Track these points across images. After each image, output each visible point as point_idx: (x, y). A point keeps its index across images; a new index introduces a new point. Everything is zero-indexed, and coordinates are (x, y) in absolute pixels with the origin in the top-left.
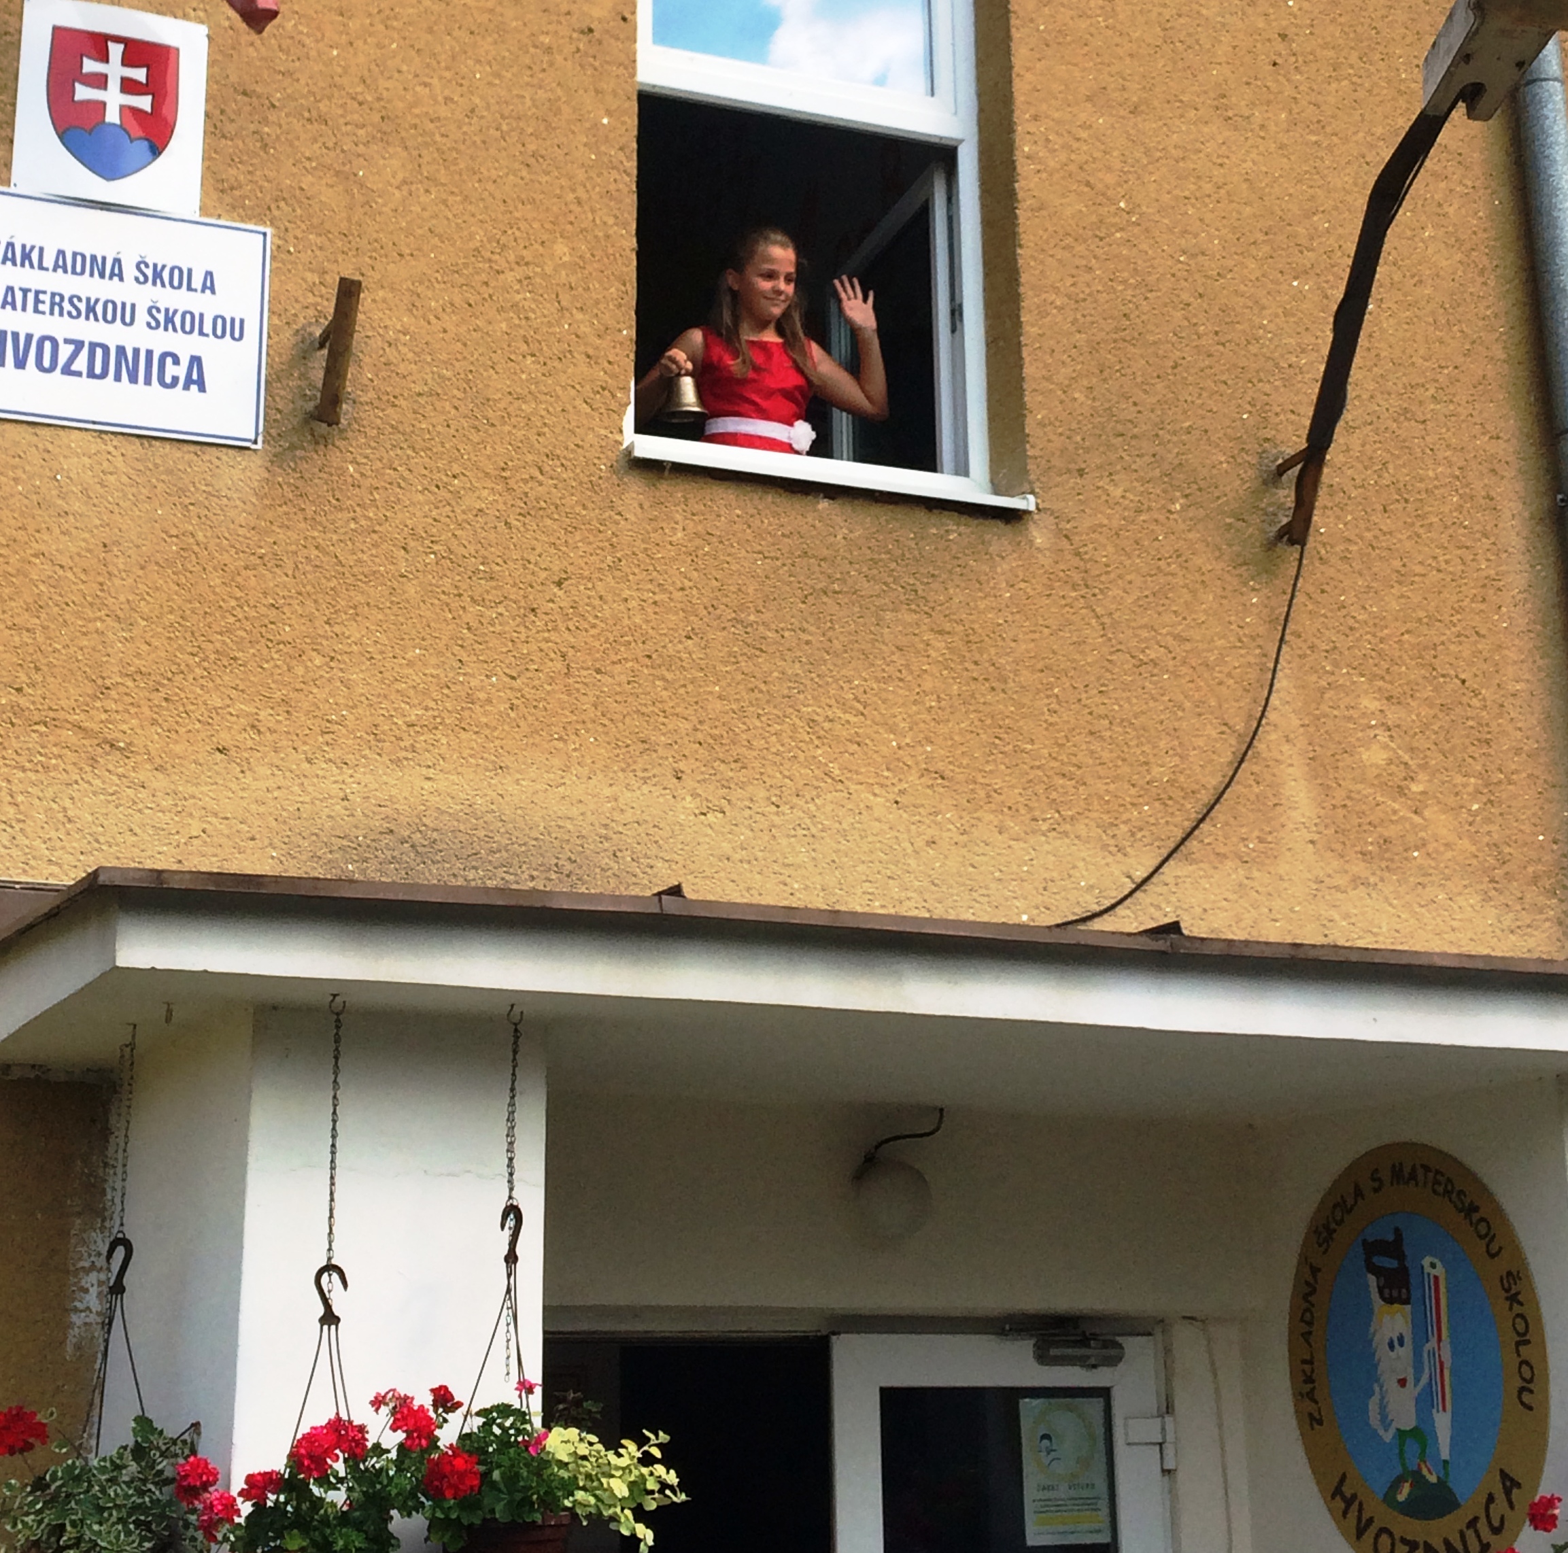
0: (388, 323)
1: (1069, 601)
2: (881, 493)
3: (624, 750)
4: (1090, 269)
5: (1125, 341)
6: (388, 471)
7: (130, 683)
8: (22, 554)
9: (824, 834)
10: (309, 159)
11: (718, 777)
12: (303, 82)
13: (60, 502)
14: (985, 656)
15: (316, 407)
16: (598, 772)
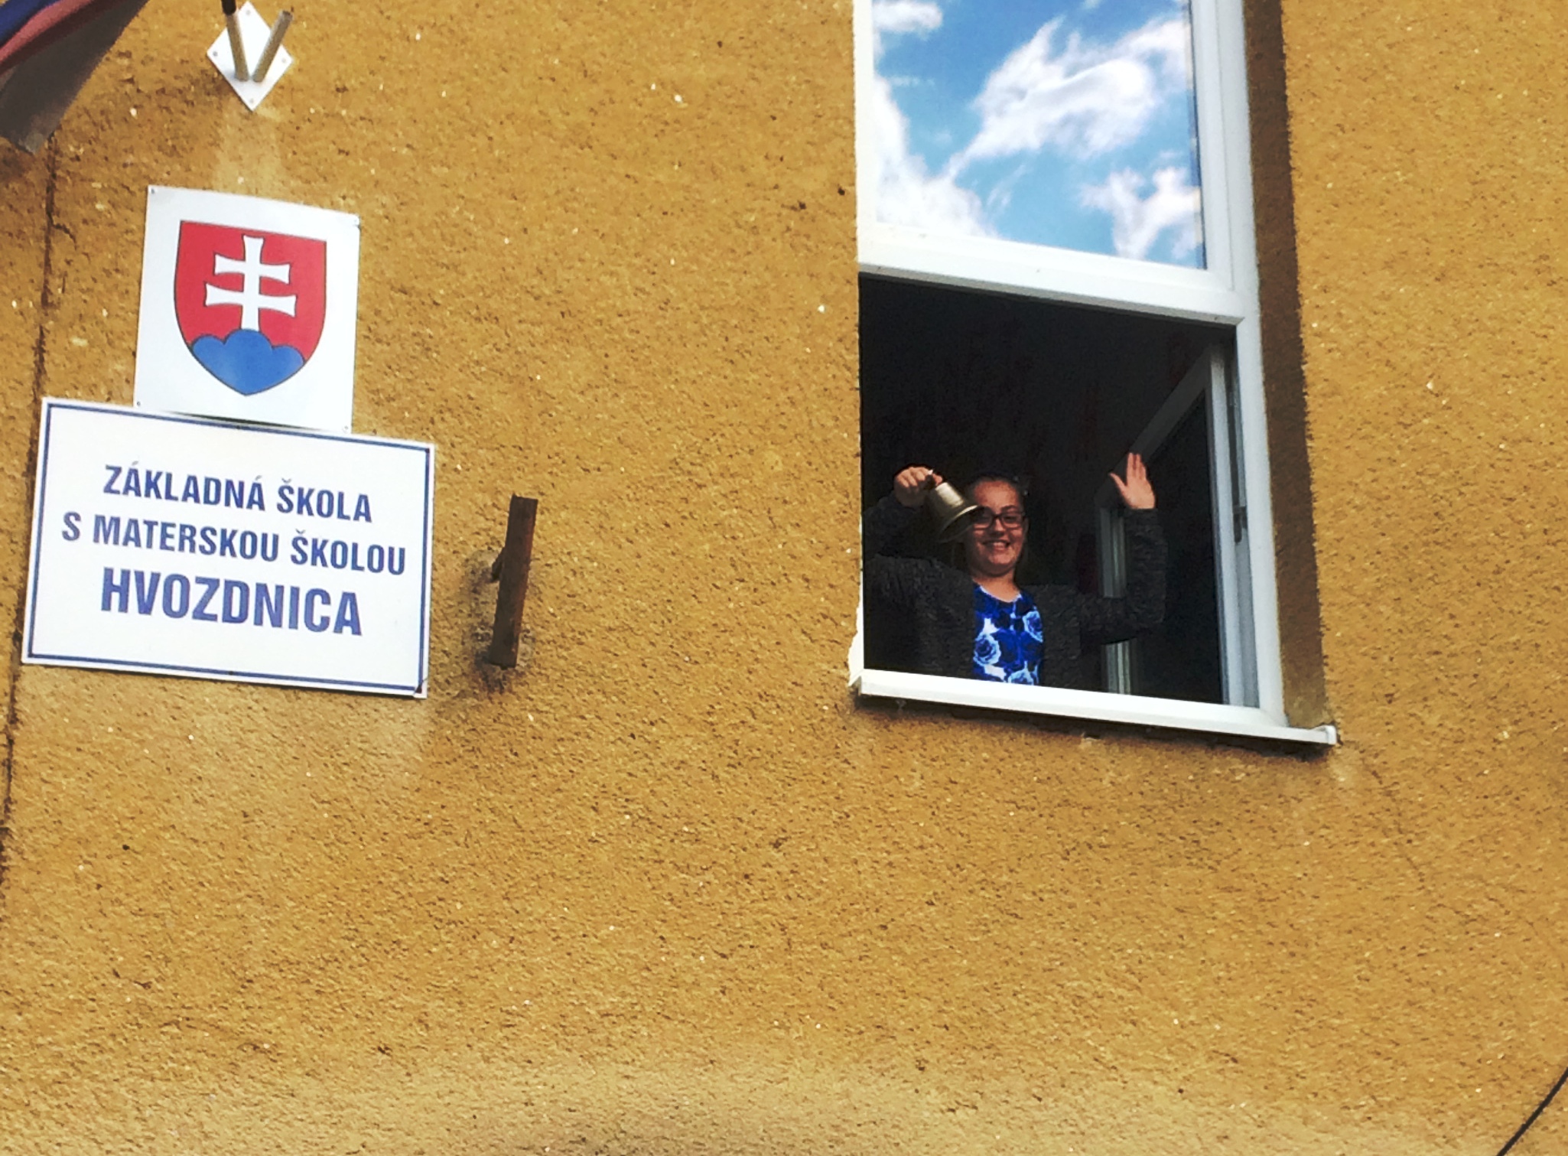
0: (573, 548)
1: (1380, 848)
2: (1153, 727)
3: (856, 1037)
4: (1393, 461)
5: (1437, 543)
6: (574, 719)
7: (276, 975)
8: (149, 827)
9: (1094, 1130)
10: (478, 363)
11: (969, 1066)
12: (470, 276)
13: (193, 766)
14: (1282, 915)
15: (489, 647)
16: (827, 1064)
